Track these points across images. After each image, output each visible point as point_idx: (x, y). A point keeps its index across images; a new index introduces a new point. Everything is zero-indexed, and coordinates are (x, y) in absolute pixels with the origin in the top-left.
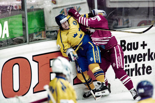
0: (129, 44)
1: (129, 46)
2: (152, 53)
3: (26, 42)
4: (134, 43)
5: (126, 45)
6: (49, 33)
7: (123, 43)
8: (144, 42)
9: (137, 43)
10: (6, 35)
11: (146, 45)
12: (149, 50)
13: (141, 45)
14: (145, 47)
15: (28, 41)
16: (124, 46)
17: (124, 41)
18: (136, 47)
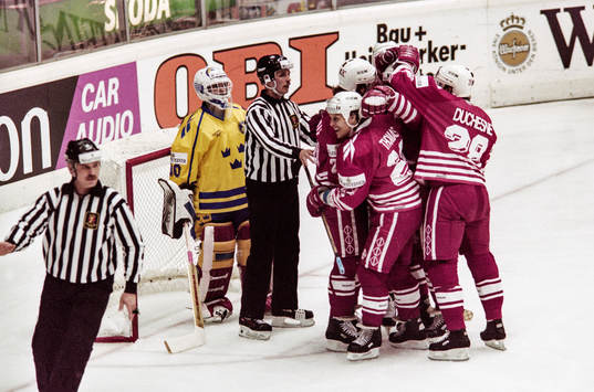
0: (392, 32)
1: (394, 35)
2: (436, 49)
3: (200, 25)
4: (403, 30)
5: (388, 34)
6: (245, 11)
7: (382, 30)
8: (421, 28)
9: (409, 30)
10: (164, 13)
11: (425, 33)
12: (430, 43)
13: (416, 34)
14: (423, 37)
15: (204, 23)
16: (384, 34)
17: (384, 26)
18: (405, 37)
